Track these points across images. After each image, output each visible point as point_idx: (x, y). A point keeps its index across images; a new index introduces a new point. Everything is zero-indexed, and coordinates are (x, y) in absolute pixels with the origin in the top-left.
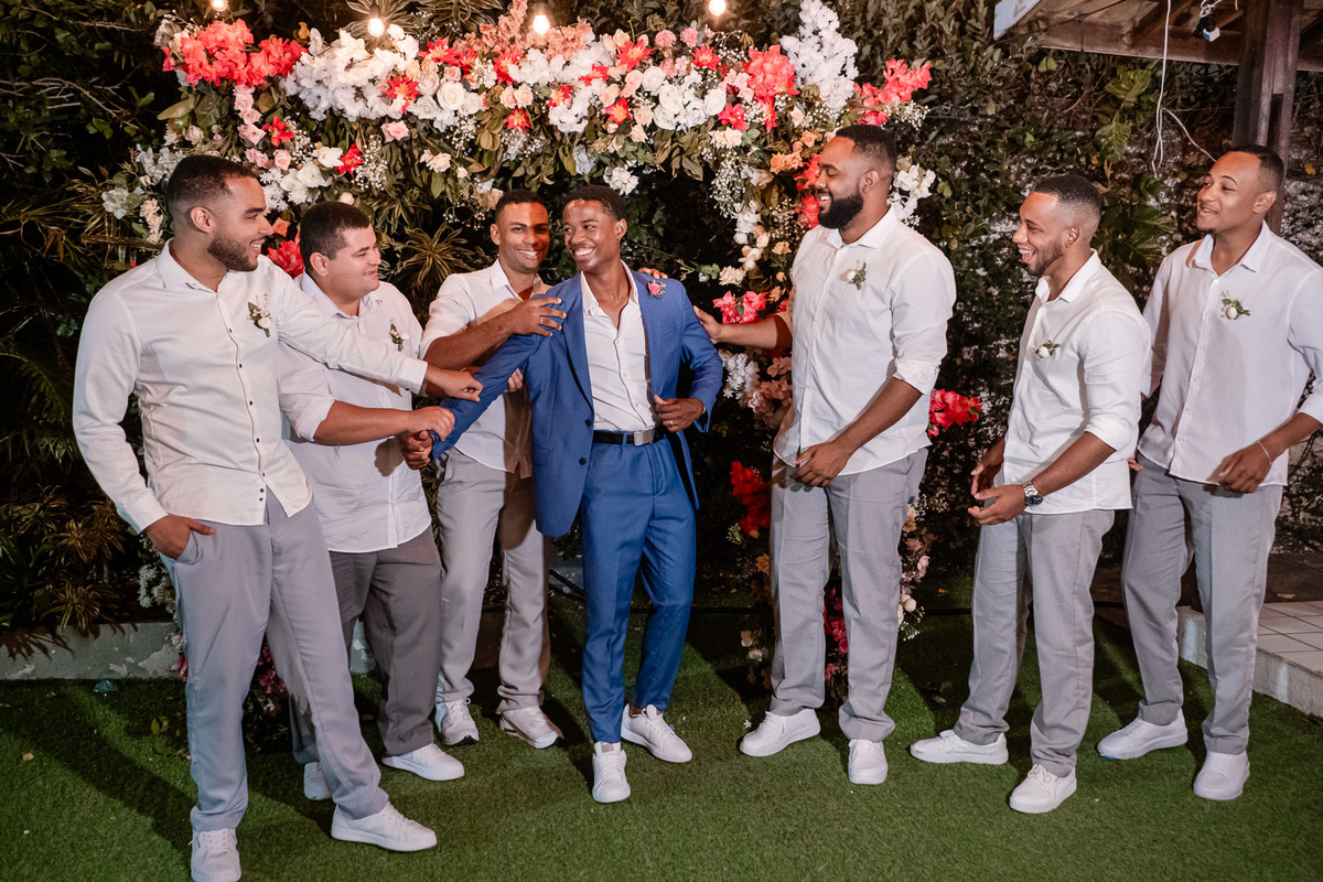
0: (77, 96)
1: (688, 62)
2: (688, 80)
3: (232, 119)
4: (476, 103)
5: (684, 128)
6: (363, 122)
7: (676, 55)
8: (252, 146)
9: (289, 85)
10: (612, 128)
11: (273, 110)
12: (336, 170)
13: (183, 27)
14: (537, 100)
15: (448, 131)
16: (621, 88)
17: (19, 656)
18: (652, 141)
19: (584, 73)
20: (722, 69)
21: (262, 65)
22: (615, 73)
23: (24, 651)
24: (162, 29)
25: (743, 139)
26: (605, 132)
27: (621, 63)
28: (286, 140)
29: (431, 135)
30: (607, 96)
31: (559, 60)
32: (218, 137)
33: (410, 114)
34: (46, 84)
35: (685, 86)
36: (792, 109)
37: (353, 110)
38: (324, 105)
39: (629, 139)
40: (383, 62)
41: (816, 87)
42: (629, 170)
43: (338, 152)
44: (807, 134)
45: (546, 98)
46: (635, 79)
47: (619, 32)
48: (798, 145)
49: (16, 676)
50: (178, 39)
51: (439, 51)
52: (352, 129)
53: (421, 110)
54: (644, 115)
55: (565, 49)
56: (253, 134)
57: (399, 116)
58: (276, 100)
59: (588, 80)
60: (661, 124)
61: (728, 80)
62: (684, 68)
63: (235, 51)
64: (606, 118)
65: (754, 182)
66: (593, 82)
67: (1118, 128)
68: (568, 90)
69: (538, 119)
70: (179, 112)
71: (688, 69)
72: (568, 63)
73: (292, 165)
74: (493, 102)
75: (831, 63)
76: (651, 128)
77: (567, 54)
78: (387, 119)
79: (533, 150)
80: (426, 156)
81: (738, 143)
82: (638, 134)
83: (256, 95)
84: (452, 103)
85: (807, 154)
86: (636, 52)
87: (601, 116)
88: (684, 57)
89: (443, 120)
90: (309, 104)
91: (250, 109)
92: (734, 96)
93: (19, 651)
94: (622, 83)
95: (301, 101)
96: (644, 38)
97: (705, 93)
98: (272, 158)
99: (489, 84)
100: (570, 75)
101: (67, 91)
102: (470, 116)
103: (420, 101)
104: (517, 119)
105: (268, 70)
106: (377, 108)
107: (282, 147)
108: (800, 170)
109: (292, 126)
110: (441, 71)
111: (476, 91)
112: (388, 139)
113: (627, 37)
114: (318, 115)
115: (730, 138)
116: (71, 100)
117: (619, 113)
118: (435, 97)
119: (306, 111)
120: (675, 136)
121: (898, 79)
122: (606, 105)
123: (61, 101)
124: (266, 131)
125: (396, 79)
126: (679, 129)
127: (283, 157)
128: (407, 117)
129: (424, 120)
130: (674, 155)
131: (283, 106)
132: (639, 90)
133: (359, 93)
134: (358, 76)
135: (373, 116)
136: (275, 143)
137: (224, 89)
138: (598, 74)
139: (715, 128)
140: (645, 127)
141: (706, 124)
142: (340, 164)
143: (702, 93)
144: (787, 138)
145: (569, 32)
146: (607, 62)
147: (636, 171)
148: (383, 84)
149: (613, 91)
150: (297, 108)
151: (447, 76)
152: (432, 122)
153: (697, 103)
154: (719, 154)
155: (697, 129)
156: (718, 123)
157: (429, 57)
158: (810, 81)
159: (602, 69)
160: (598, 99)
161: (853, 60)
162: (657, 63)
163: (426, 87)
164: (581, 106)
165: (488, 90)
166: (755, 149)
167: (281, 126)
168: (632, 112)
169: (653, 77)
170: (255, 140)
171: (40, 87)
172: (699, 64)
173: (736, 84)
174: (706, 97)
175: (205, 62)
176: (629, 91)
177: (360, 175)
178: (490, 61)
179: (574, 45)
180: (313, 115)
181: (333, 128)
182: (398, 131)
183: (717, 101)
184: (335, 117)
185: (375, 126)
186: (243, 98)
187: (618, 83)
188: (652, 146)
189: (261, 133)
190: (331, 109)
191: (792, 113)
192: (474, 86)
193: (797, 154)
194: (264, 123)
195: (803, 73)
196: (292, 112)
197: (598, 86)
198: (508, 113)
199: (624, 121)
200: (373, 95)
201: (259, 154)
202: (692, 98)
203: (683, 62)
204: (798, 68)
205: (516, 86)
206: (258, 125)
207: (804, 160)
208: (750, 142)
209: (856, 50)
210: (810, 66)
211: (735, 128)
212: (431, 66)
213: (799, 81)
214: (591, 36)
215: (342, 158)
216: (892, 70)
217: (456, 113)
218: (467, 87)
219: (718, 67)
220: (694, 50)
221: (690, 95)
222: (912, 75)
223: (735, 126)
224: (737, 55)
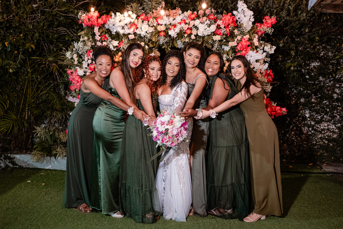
1: (206, 18)
2: (206, 23)
3: (94, 35)
4: (151, 30)
5: (205, 35)
6: (124, 35)
7: (203, 16)
8: (98, 41)
9: (107, 26)
10: (186, 35)
11: (102, 32)
12: (116, 46)
13: (84, 13)
14: (167, 29)
15: (144, 36)
16: (189, 25)
17: (48, 163)
18: (197, 39)
19: (179, 22)
20: (215, 20)
21: (100, 21)
22: (187, 21)
23: (49, 162)
24: (80, 14)
25: (221, 38)
26: (184, 36)
27: (189, 19)
28: (106, 39)
29: (141, 38)
30: (185, 27)
31: (171, 19)
32: (91, 39)
33: (135, 33)
34: (60, 29)
36: (234, 30)
37: (121, 32)
38: (115, 31)
39: (190, 38)
40: (128, 20)
41: (242, 24)
43: (117, 42)
44: (238, 37)
45: (169, 28)
46: (192, 23)
47: (189, 11)
48: (236, 40)
49: (47, 168)
50: (83, 16)
51: (143, 17)
52: (121, 36)
53: (138, 32)
54: (194, 32)
55: (174, 16)
56: (98, 38)
57: (133, 33)
58: (104, 29)
60: (199, 34)
61: (217, 23)
62: (205, 20)
63: (95, 18)
64: (185, 33)
65: (225, 49)
66: (182, 24)
68: (175, 26)
69: (166, 33)
70: (83, 33)
71: (206, 20)
72: (175, 19)
74: (156, 29)
75: (246, 17)
76: (197, 36)
77: (174, 17)
78: (129, 34)
79: (166, 41)
81: (220, 39)
82: (193, 37)
83: (99, 29)
84: (144, 29)
85: (238, 42)
86: (193, 16)
87: (184, 32)
88: (205, 17)
89: (143, 34)
90: (112, 31)
91: (97, 32)
92: (218, 27)
93: (48, 162)
96: (195, 12)
100: (173, 22)
101: (64, 30)
102: (150, 33)
103: (138, 29)
104: (162, 34)
105: (102, 23)
106: (127, 31)
107: (105, 41)
108: (236, 46)
109: (107, 35)
110: (143, 22)
111: (151, 27)
112: (130, 39)
113: (191, 12)
114: (114, 33)
115: (217, 38)
116: (65, 32)
117: (189, 32)
118: (141, 29)
120: (203, 37)
121: (267, 21)
122: (185, 30)
123: (63, 33)
124: (101, 37)
125: (132, 24)
126: (204, 35)
128: (135, 34)
129: (139, 34)
130: (204, 42)
131: (105, 31)
132: (194, 25)
133: (123, 28)
134: (122, 24)
135: (126, 33)
136: (103, 40)
137: (92, 27)
138: (183, 22)
139: (213, 35)
140: (195, 35)
141: (211, 34)
143: (209, 26)
144: (233, 37)
145: (174, 11)
146: (185, 18)
148: (129, 26)
149: (187, 26)
150: (109, 31)
151: (144, 23)
152: (140, 34)
153: (208, 29)
154: (214, 41)
155: (208, 35)
156: (214, 33)
157: (140, 18)
158: (241, 23)
159: (184, 20)
160: (183, 28)
161: (253, 16)
162: (198, 19)
163: (139, 26)
164: (177, 30)
165: (154, 26)
166: (224, 40)
167: (105, 36)
168: (191, 31)
169: (197, 22)
171: (58, 30)
172: (210, 19)
173: (219, 24)
175: (88, 21)
176: (191, 26)
177: (122, 48)
178: (155, 19)
179: (176, 14)
181: (117, 36)
182: (132, 37)
183: (213, 28)
184: (117, 33)
185: (126, 35)
186: (96, 29)
187: (188, 24)
189: (100, 38)
190: (117, 31)
191: (234, 31)
192: (151, 25)
193: (235, 42)
194: (101, 35)
195: (239, 20)
198: (159, 32)
199: (189, 34)
200: (126, 27)
201: (99, 43)
202: (207, 27)
203: (205, 18)
205: (161, 25)
206: (99, 36)
207: (237, 43)
208: (223, 39)
209: (253, 14)
210: (241, 19)
211: (218, 35)
212: (140, 20)
213: (238, 22)
214: (181, 12)
215: (118, 44)
216: (266, 19)
217: (146, 32)
218: (149, 26)
219: (215, 19)
220: (209, 15)
221: (206, 27)
222: (271, 20)
223: (219, 35)
224: (220, 16)
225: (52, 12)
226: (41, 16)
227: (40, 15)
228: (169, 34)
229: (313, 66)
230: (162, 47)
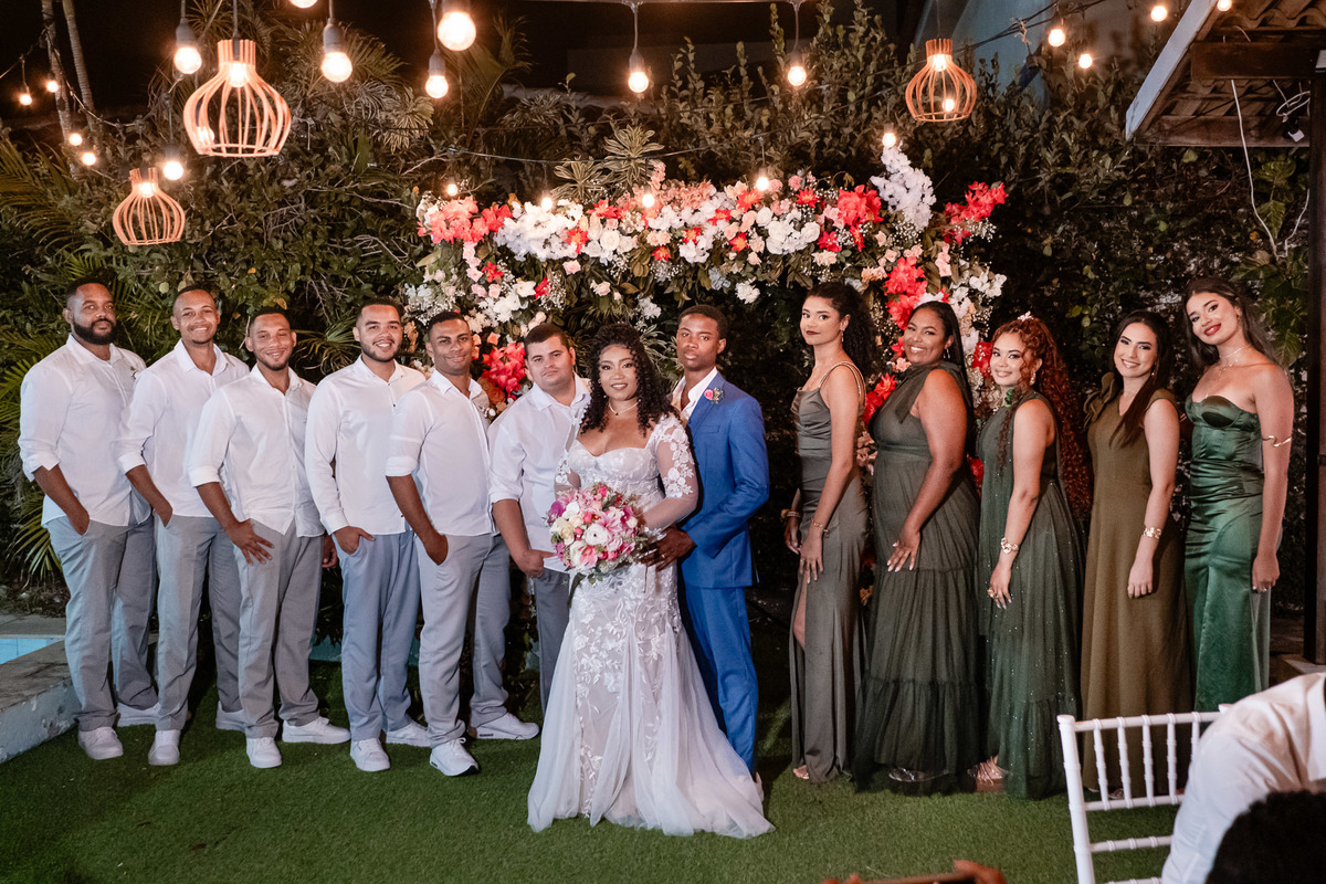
0: (380, 249)
1: (790, 202)
2: (789, 217)
3: (462, 265)
4: (629, 244)
5: (790, 253)
6: (550, 261)
7: (782, 197)
8: (474, 283)
9: (499, 240)
10: (732, 255)
11: (488, 258)
12: (529, 298)
13: (434, 203)
14: (673, 240)
15: (610, 265)
16: (740, 225)
18: (768, 262)
19: (710, 217)
20: (819, 207)
21: (481, 227)
22: (735, 214)
24: (421, 207)
25: (837, 257)
26: (729, 259)
27: (740, 207)
28: (498, 278)
29: (600, 270)
30: (729, 232)
31: (688, 210)
32: (455, 277)
33: (584, 254)
34: (362, 239)
35: (788, 221)
36: (876, 233)
37: (542, 255)
38: (523, 252)
39: (746, 263)
40: (559, 223)
41: (901, 212)
42: (751, 284)
43: (532, 284)
44: (889, 252)
45: (680, 238)
46: (749, 218)
47: (739, 183)
48: (882, 261)
50: (430, 214)
51: (604, 207)
52: (543, 267)
53: (590, 251)
54: (757, 244)
55: (693, 202)
56: (474, 273)
57: (576, 256)
58: (491, 249)
59: (714, 221)
60: (772, 250)
61: (825, 213)
62: (787, 207)
63: (464, 218)
64: (730, 247)
66: (718, 222)
68: (699, 230)
69: (674, 253)
70: (429, 261)
71: (791, 208)
72: (696, 211)
73: (502, 295)
74: (642, 241)
75: (911, 193)
76: (764, 255)
77: (695, 205)
78: (566, 259)
79: (673, 275)
80: (593, 284)
81: (834, 261)
82: (753, 259)
83: (476, 249)
84: (609, 244)
85: (889, 268)
86: (751, 198)
87: (726, 246)
88: (787, 199)
89: (605, 257)
90: (515, 251)
91: (473, 257)
92: (828, 227)
94: (740, 222)
95: (508, 249)
97: (803, 226)
98: (488, 290)
99: (640, 229)
100: (693, 220)
101: (375, 242)
102: (625, 253)
103: (589, 244)
104: (662, 253)
105: (484, 230)
106: (558, 252)
107: (494, 282)
108: (884, 280)
109: (502, 267)
110: (603, 222)
111: (629, 235)
112: (567, 274)
113: (743, 186)
114: (520, 258)
115: (826, 258)
116: (376, 249)
117: (740, 244)
118: (599, 242)
119: (512, 255)
120: (786, 258)
121: (978, 199)
122: (730, 239)
123: (371, 250)
124: (484, 272)
125: (572, 233)
126: (786, 253)
127: (495, 290)
128: (582, 258)
129: (593, 258)
130: (787, 272)
131: (495, 254)
132: (755, 225)
133: (547, 243)
134: (543, 233)
135: (555, 258)
136: (490, 280)
137: (457, 244)
138: (724, 216)
139: (815, 251)
140: (759, 254)
141: (807, 249)
142: (534, 293)
143: (800, 225)
144: (873, 256)
145: (696, 189)
146: (727, 205)
147: (757, 284)
148: (564, 236)
149: (734, 228)
150: (505, 253)
151: (608, 226)
152: (598, 258)
153: (796, 234)
154: (818, 270)
155: (801, 252)
156: (818, 246)
157: (594, 213)
159: (726, 212)
160: (722, 235)
161: (932, 189)
162: (768, 206)
163: (592, 235)
164: (705, 242)
165: (638, 233)
166: (848, 265)
167: (494, 268)
168: (748, 243)
169: (764, 216)
170: (476, 278)
171: (357, 241)
172: (803, 203)
173: (830, 217)
174: (803, 229)
175: (444, 228)
176: (746, 227)
177: (543, 302)
178: (638, 213)
179: (699, 198)
180: (517, 258)
181: (529, 268)
182: (572, 267)
183: (812, 231)
184: (531, 259)
185: (556, 264)
186: (469, 252)
187: (738, 221)
188: (768, 267)
189: (480, 274)
190: (528, 254)
191: (877, 236)
192: (628, 232)
193: (881, 268)
194: (483, 267)
195: (892, 202)
196: (503, 257)
197: (722, 225)
198: (653, 249)
199: (743, 251)
200: (556, 243)
201: (479, 288)
202: (793, 230)
203: (786, 203)
204: (887, 199)
205: (657, 231)
206: (479, 268)
207: (887, 272)
208: (844, 260)
209: (930, 183)
210: (897, 197)
211: (829, 251)
212: (595, 219)
213: (890, 208)
214: (713, 190)
215: (535, 288)
216: (974, 192)
217: (615, 252)
218: (622, 233)
219: (816, 204)
220: (798, 192)
221: (790, 228)
222: (989, 195)
223: (831, 248)
224: (832, 194)
225: (337, 195)
226: (306, 209)
227: (303, 205)
228: (681, 255)
229: (1165, 305)
230: (665, 289)
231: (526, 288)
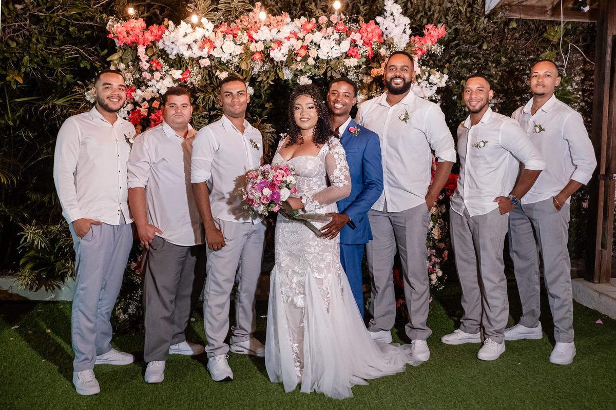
0: (78, 52)
1: (333, 29)
2: (332, 37)
3: (137, 59)
4: (239, 50)
5: (332, 58)
6: (191, 59)
7: (328, 26)
8: (144, 71)
9: (160, 45)
10: (299, 59)
11: (153, 55)
12: (179, 80)
13: (118, 22)
14: (266, 48)
15: (228, 62)
16: (303, 42)
17: (49, 290)
18: (318, 64)
19: (287, 36)
20: (348, 32)
21: (149, 36)
22: (301, 35)
23: (51, 288)
24: (110, 23)
25: (358, 62)
26: (296, 61)
27: (303, 31)
28: (159, 68)
29: (221, 64)
30: (297, 45)
31: (275, 30)
32: (131, 67)
33: (211, 55)
34: (66, 48)
35: (331, 40)
36: (380, 48)
37: (187, 54)
38: (175, 52)
39: (307, 64)
40: (199, 33)
41: (392, 38)
42: (308, 77)
43: (180, 72)
45: (270, 47)
46: (309, 37)
47: (302, 18)
49: (47, 299)
50: (115, 27)
51: (224, 28)
52: (186, 62)
53: (216, 53)
54: (313, 53)
55: (278, 25)
56: (145, 65)
57: (207, 56)
58: (155, 51)
59: (288, 38)
60: (321, 57)
61: (351, 36)
62: (331, 32)
63: (138, 31)
64: (297, 55)
65: (364, 81)
66: (291, 39)
67: (550, 53)
68: (280, 43)
69: (266, 56)
70: (115, 57)
71: (333, 32)
72: (279, 31)
73: (162, 78)
74: (247, 49)
75: (398, 28)
76: (317, 59)
77: (279, 27)
78: (200, 57)
79: (264, 69)
80: (218, 73)
81: (356, 64)
82: (311, 61)
83: (146, 49)
84: (228, 50)
86: (310, 26)
87: (295, 54)
88: (331, 27)
89: (225, 57)
90: (169, 52)
91: (144, 55)
92: (354, 44)
93: (49, 288)
94: (303, 40)
95: (165, 51)
96: (314, 20)
97: (340, 43)
98: (153, 75)
99: (245, 41)
100: (280, 37)
101: (74, 50)
102: (237, 55)
103: (215, 49)
104: (257, 56)
105: (151, 38)
106: (196, 52)
107: (157, 70)
109: (161, 61)
110: (224, 36)
111: (239, 45)
112: (202, 66)
113: (306, 19)
114: (172, 57)
115: (352, 62)
116: (76, 54)
117: (303, 52)
118: (221, 48)
119: (167, 55)
120: (328, 62)
121: (430, 33)
122: (297, 49)
123: (72, 54)
124: (151, 64)
125: (206, 40)
126: (329, 58)
127: (157, 75)
128: (211, 57)
129: (217, 58)
130: (328, 70)
131: (157, 53)
132: (312, 42)
133: (189, 47)
134: (189, 40)
135: (195, 56)
136: (154, 69)
137: (133, 47)
138: (293, 36)
139: (345, 58)
140: (314, 58)
141: (342, 56)
142: (181, 77)
143: (339, 42)
144: (378, 62)
145: (279, 18)
146: (297, 30)
147: (310, 78)
148: (200, 43)
149: (300, 43)
150: (163, 54)
151: (227, 38)
152: (220, 58)
153: (336, 47)
154: (347, 69)
155: (337, 58)
156: (347, 55)
157: (219, 31)
158: (390, 36)
159: (295, 34)
160: (293, 47)
161: (409, 26)
162: (319, 31)
163: (218, 43)
164: (285, 49)
165: (245, 44)
166: (363, 66)
167: (157, 62)
168: (308, 52)
169: (317, 37)
170: (146, 68)
171: (63, 49)
172: (338, 30)
173: (355, 38)
174: (341, 44)
175: (126, 36)
176: (307, 43)
177: (189, 82)
178: (245, 32)
179: (281, 23)
180: (170, 57)
181: (179, 62)
182: (206, 62)
183: (345, 46)
184: (180, 58)
185: (196, 61)
186: (141, 50)
187: (302, 39)
188: (318, 66)
189: (148, 65)
190: (178, 54)
191: (380, 50)
192: (238, 43)
193: (383, 68)
194: (150, 61)
195: (386, 33)
196: (161, 56)
197: (293, 41)
198: (253, 54)
199: (305, 56)
200: (195, 47)
201: (147, 74)
202: (335, 45)
203: (330, 29)
204: (384, 30)
205: (256, 42)
206: (147, 62)
208: (361, 64)
209: (409, 22)
210: (389, 30)
211: (354, 58)
212: (220, 35)
213: (385, 36)
214: (288, 19)
215: (182, 75)
216: (428, 30)
217: (231, 54)
218: (235, 43)
220: (336, 24)
221: (333, 44)
222: (437, 32)
223: (354, 57)
224: (354, 26)
225: (51, 18)
226: (30, 26)
227: (28, 23)
228: (271, 57)
230: (257, 79)
231: (177, 74)
